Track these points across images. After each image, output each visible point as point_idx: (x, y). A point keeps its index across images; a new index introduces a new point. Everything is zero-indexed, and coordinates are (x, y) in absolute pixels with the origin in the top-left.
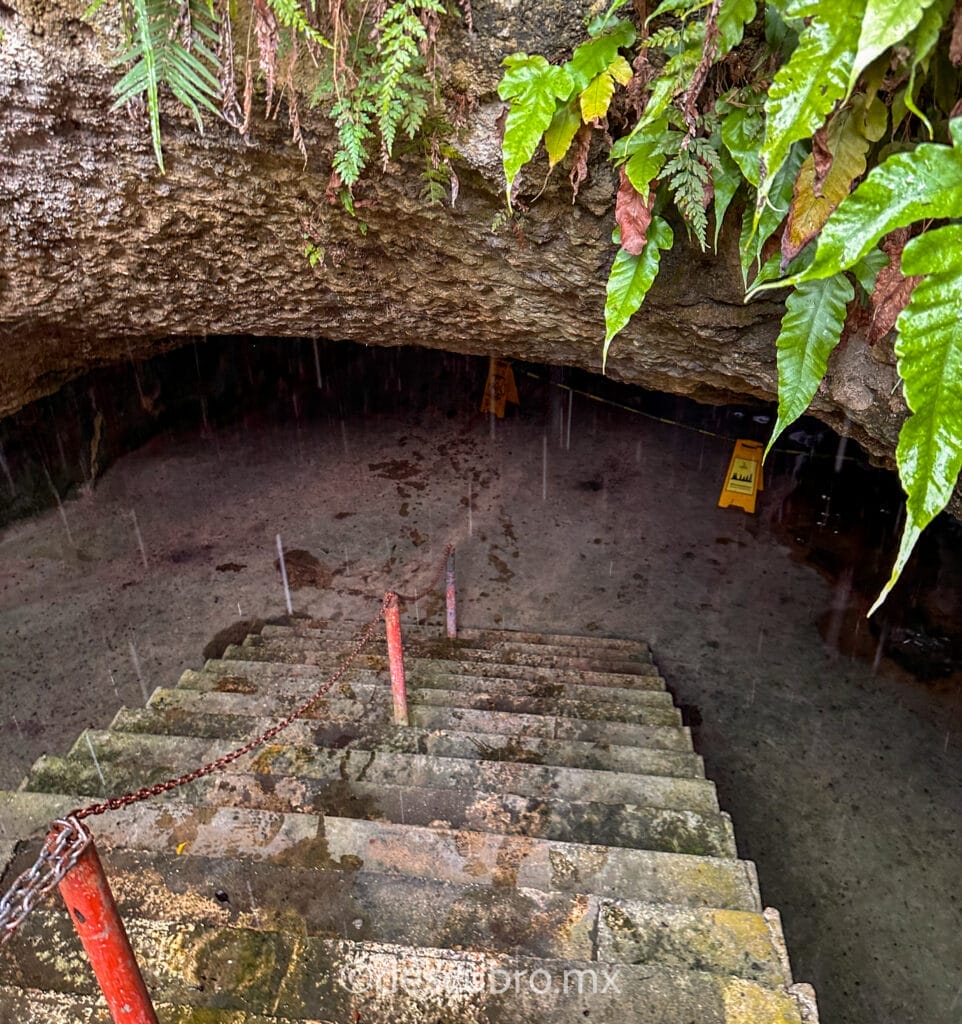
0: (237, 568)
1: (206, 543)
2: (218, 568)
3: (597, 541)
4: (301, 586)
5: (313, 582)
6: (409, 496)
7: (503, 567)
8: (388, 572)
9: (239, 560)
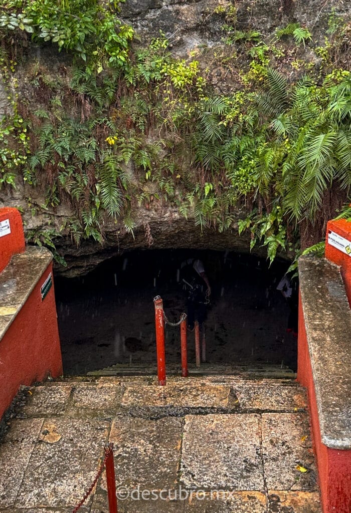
0: (107, 345)
1: (90, 337)
2: (98, 346)
3: (261, 329)
4: (136, 350)
5: (141, 349)
6: (176, 315)
7: (221, 340)
8: (173, 344)
9: (106, 342)
